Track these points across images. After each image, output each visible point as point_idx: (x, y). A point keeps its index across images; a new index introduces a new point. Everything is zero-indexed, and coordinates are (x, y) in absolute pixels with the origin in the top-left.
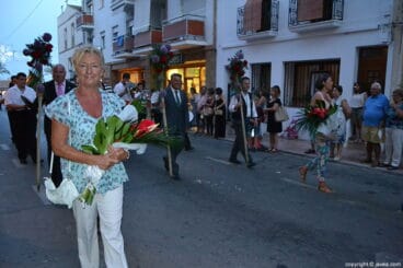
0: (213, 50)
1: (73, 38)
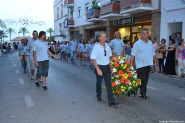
1: (62, 12)
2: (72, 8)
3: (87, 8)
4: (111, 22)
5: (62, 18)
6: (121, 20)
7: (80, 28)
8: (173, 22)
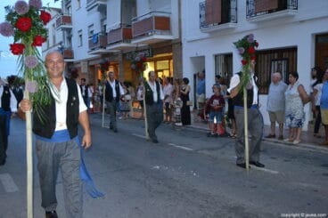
0: (179, 43)
1: (54, 37)
2: (69, 30)
3: (92, 32)
4: (124, 55)
5: (54, 46)
6: (137, 52)
7: (82, 63)
8: (195, 55)
